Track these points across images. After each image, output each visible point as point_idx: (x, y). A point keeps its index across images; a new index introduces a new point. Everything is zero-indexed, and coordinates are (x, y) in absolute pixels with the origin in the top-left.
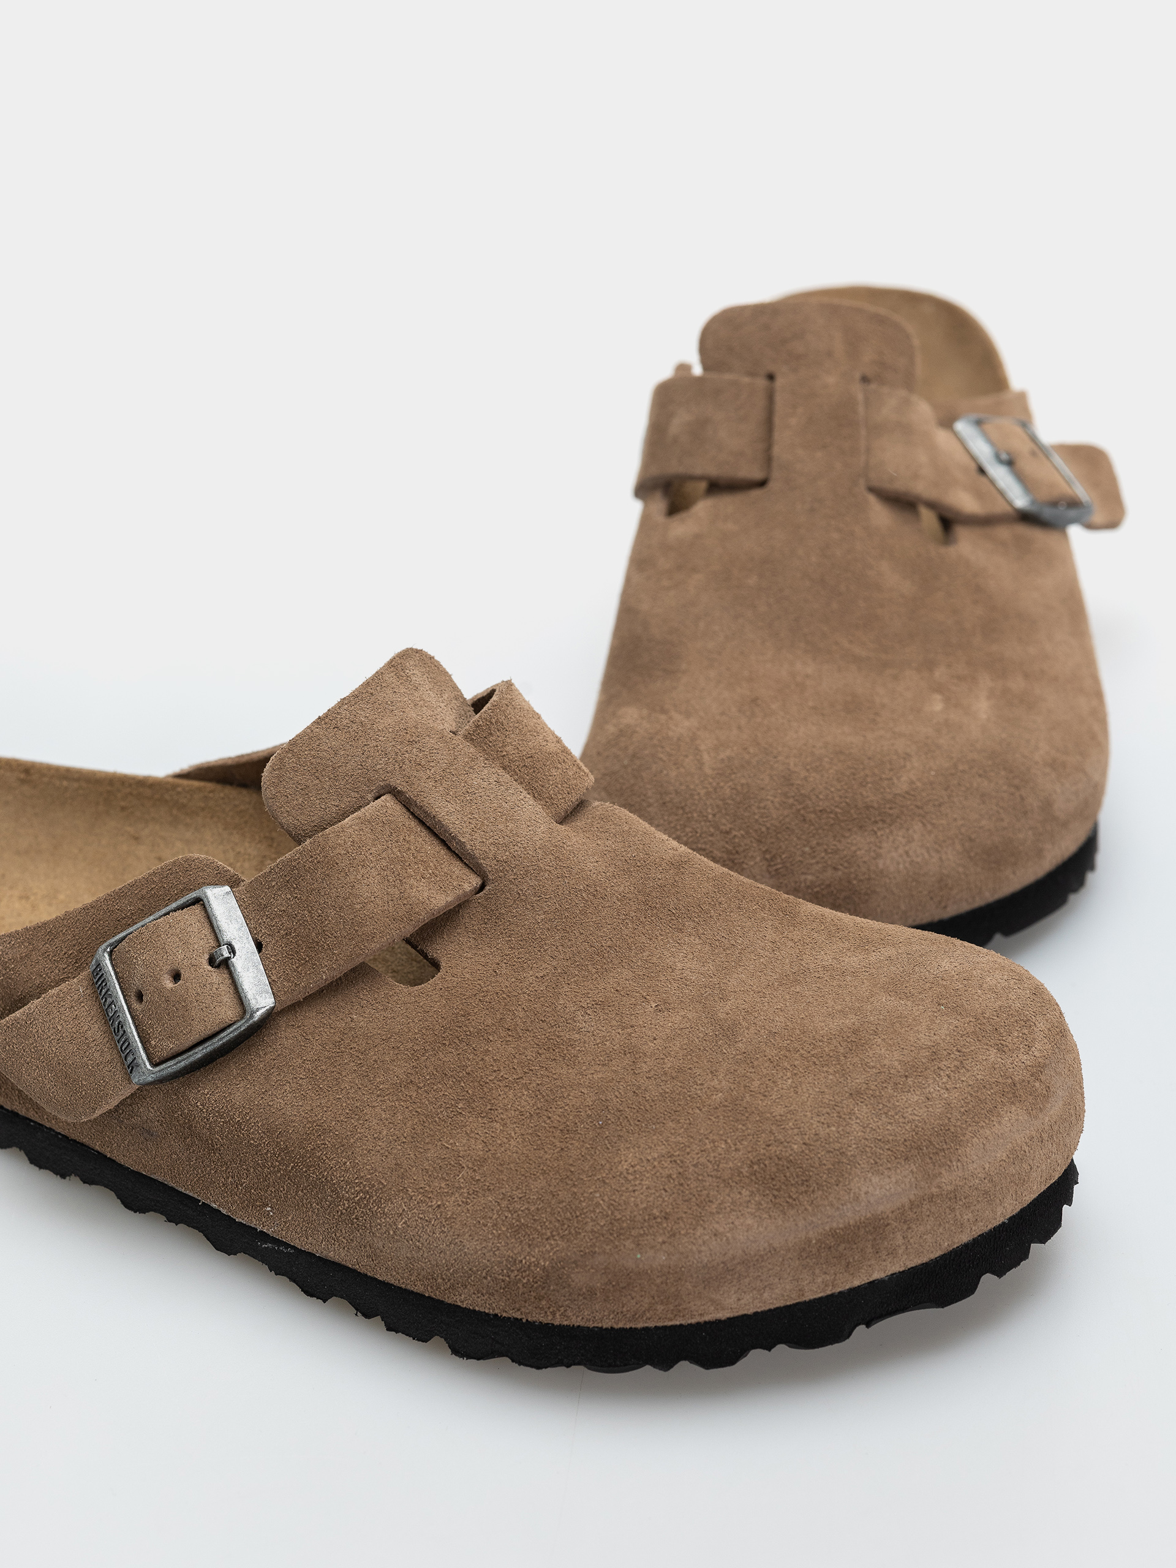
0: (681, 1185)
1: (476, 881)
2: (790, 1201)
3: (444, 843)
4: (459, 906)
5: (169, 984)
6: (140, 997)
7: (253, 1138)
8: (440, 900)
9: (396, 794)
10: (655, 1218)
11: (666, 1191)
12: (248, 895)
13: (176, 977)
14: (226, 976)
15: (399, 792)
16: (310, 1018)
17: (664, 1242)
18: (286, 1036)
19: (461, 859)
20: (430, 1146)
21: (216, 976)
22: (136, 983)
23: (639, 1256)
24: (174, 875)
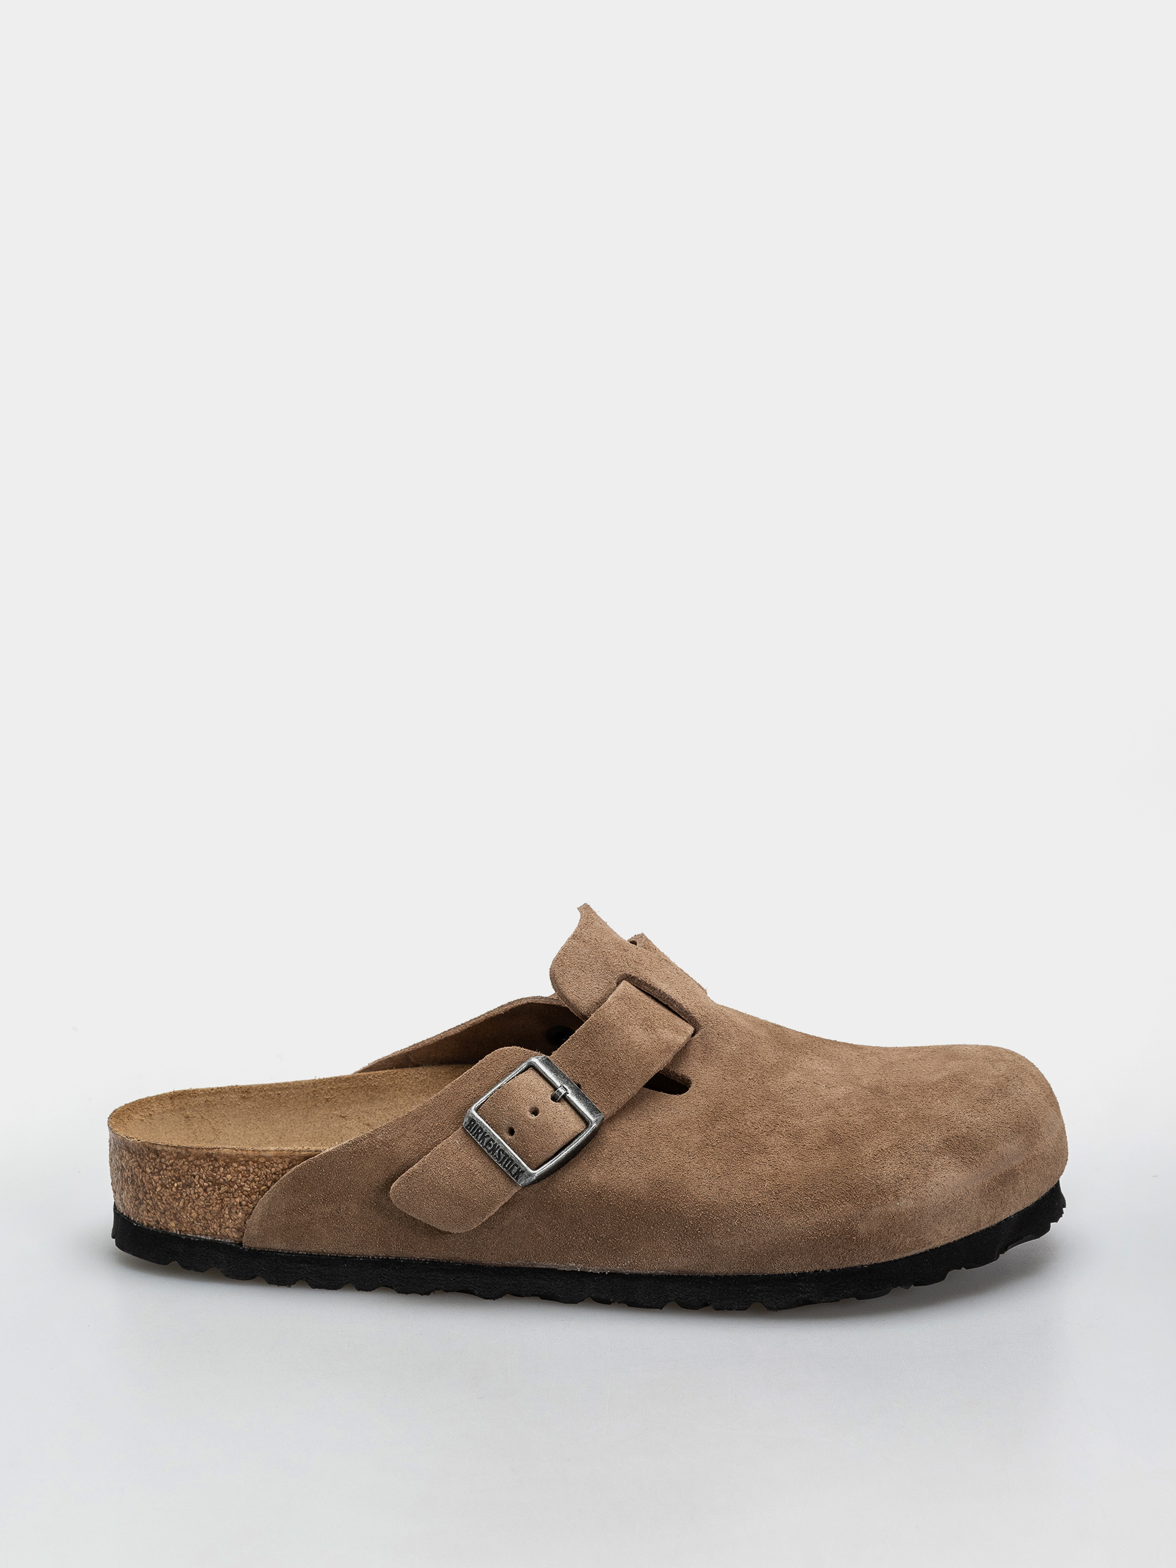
0: (909, 1159)
1: (691, 1030)
2: (971, 1160)
3: (667, 1007)
4: (686, 1044)
5: (533, 1117)
6: (511, 1132)
7: (611, 1201)
8: (682, 1040)
9: (630, 979)
10: (902, 1180)
11: (903, 1164)
12: (560, 1058)
13: (535, 1112)
14: (567, 1105)
15: (633, 977)
16: (625, 1125)
17: (911, 1193)
18: (612, 1136)
19: (679, 1016)
20: (737, 1175)
21: (562, 1107)
22: (506, 1123)
23: (898, 1204)
24: (496, 1062)
